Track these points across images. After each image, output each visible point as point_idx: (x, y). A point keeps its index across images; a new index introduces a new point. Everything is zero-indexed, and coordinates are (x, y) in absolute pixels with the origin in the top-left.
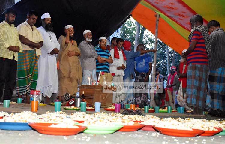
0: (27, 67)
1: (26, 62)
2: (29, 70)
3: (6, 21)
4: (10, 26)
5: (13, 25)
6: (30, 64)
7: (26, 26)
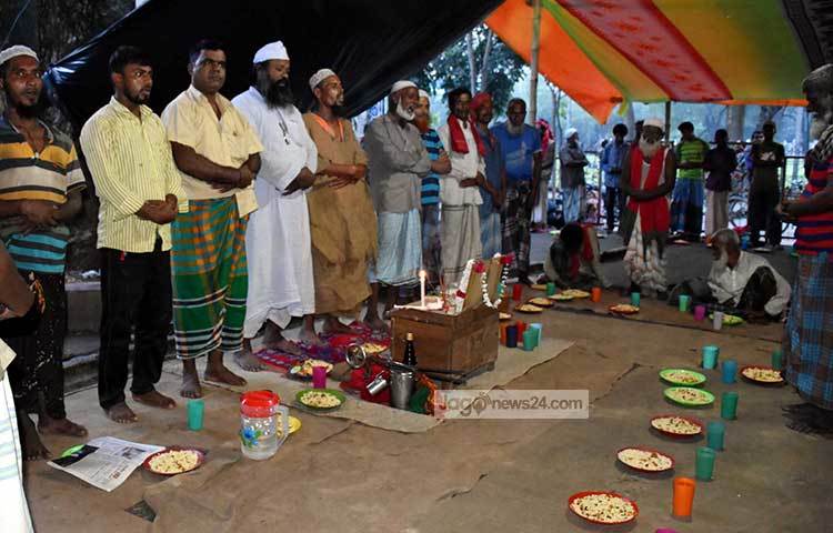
0: (207, 264)
1: (204, 244)
2: (217, 272)
3: (118, 100)
4: (137, 119)
5: (146, 110)
6: (217, 249)
7: (195, 103)
